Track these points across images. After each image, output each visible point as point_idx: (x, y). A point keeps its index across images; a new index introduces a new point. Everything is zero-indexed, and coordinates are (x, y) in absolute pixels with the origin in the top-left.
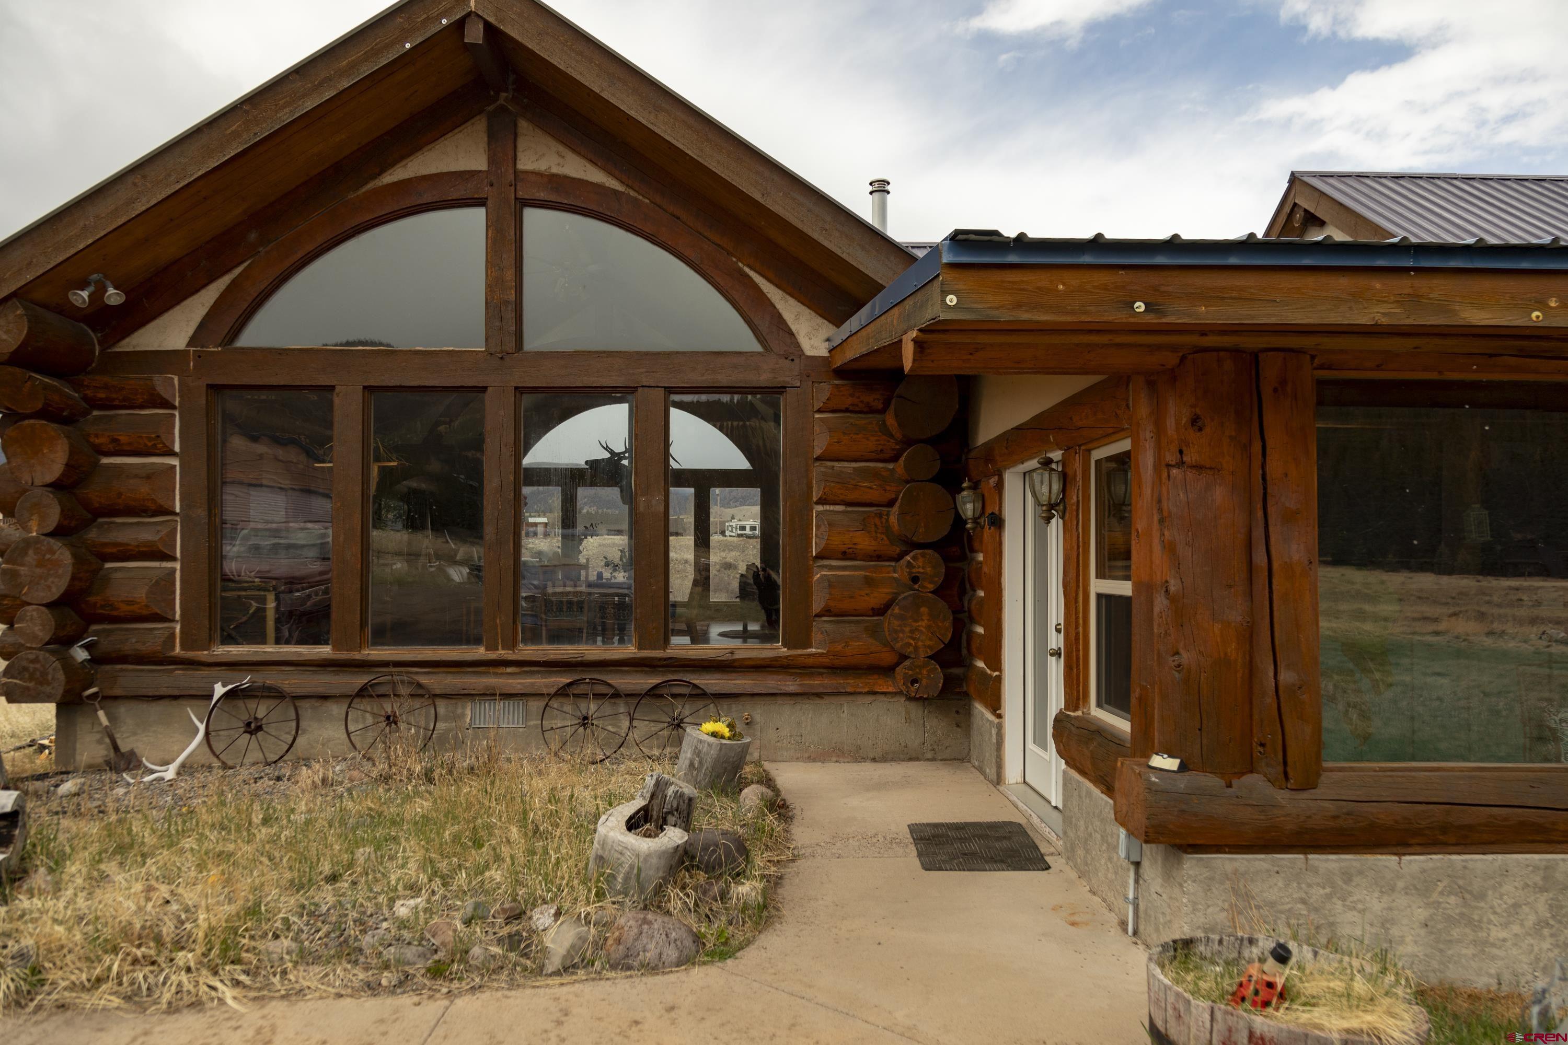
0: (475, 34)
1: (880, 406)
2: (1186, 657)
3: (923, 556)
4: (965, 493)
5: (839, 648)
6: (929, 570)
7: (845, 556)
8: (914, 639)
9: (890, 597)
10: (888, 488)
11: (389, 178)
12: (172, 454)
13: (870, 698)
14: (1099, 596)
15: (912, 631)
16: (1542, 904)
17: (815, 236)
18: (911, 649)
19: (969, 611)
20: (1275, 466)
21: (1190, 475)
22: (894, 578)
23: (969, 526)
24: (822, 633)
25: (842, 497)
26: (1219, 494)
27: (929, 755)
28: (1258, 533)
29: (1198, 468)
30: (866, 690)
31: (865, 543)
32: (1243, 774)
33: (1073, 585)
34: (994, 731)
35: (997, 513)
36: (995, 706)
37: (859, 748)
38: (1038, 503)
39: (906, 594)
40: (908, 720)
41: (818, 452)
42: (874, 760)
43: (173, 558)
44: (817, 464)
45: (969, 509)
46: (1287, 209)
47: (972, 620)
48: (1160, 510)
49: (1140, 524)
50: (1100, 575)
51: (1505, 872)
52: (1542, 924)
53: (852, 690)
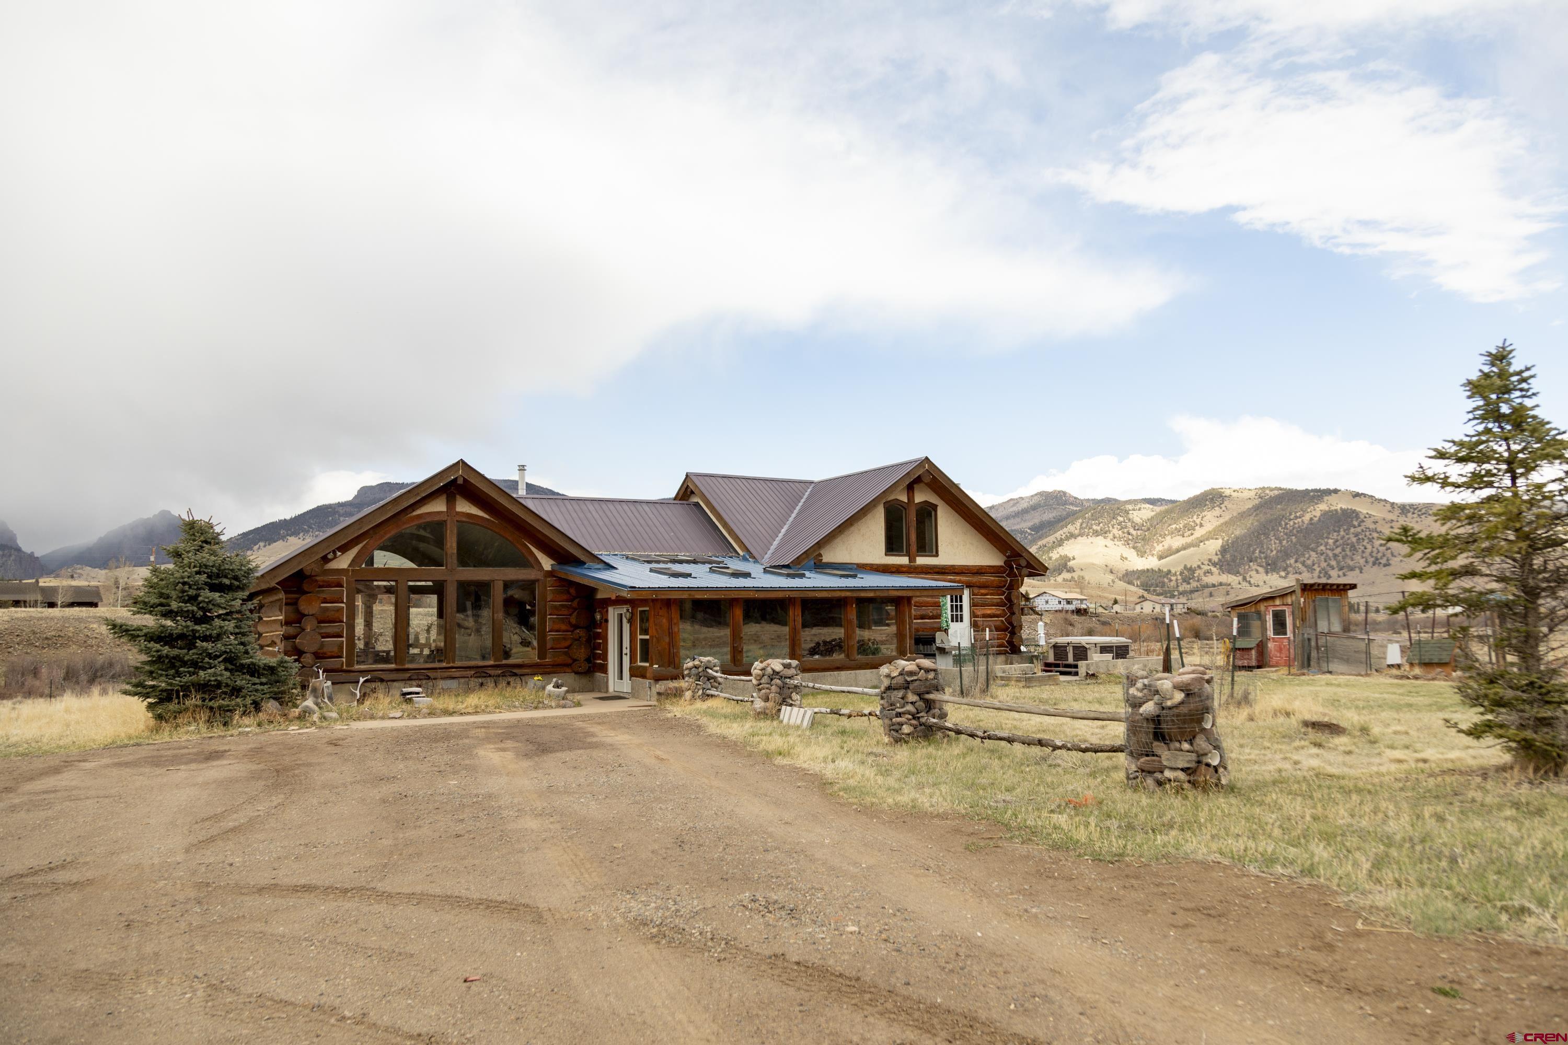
1: (569, 586)
2: (660, 648)
3: (582, 630)
4: (597, 613)
5: (556, 659)
6: (584, 635)
7: (557, 631)
8: (580, 655)
9: (571, 643)
10: (570, 610)
11: (415, 513)
12: (342, 602)
13: (564, 674)
14: (640, 639)
15: (578, 653)
18: (578, 658)
20: (672, 616)
21: (659, 617)
22: (572, 637)
23: (597, 622)
24: (550, 655)
25: (555, 614)
26: (664, 620)
27: (581, 690)
28: (670, 624)
30: (562, 671)
31: (563, 627)
32: (668, 667)
33: (632, 636)
35: (606, 617)
39: (576, 642)
40: (575, 680)
43: (342, 637)
44: (548, 603)
45: (597, 617)
46: (685, 486)
48: (654, 623)
50: (640, 634)
53: (559, 672)
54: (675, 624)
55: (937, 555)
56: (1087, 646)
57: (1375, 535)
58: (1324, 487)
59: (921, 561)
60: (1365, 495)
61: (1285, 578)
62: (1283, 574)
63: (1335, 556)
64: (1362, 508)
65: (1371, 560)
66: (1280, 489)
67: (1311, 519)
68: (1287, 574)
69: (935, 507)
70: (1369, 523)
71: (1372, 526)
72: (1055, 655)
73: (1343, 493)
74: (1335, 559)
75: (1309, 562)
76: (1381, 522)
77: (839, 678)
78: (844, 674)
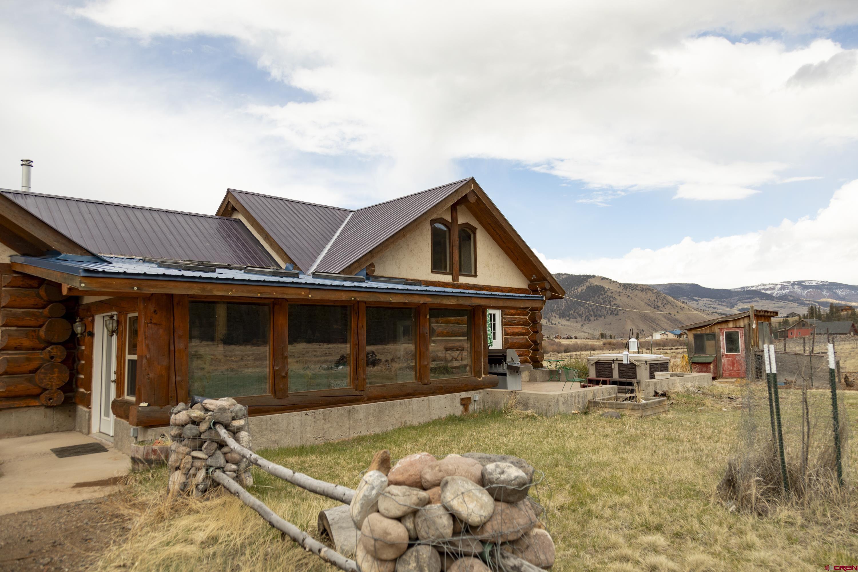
1: (37, 286)
2: (151, 375)
3: (56, 348)
4: (77, 323)
5: (12, 388)
6: (59, 353)
7: (16, 349)
8: (51, 382)
9: (38, 365)
10: (39, 320)
13: (27, 409)
14: (129, 360)
15: (50, 379)
17: (10, 218)
18: (49, 386)
19: (77, 369)
20: (177, 324)
21: (153, 326)
22: (41, 358)
23: (79, 336)
24: (3, 382)
25: (15, 324)
26: (161, 331)
27: (56, 430)
28: (172, 341)
29: (156, 324)
30: (25, 405)
31: (27, 343)
32: (165, 405)
33: (120, 357)
34: (87, 415)
35: (91, 330)
36: (88, 404)
37: (20, 431)
38: (108, 331)
39: (47, 364)
40: (45, 416)
41: (3, 304)
42: (28, 435)
44: (2, 309)
45: (79, 329)
46: (226, 203)
47: (78, 373)
48: (145, 335)
49: (140, 339)
50: (130, 353)
53: (18, 406)
54: (180, 337)
55: (475, 276)
56: (637, 363)
57: (612, 299)
58: (588, 274)
59: (463, 280)
60: (607, 279)
61: (569, 320)
62: (568, 318)
63: (593, 309)
64: (606, 286)
65: (609, 312)
66: (567, 274)
67: (582, 290)
68: (570, 319)
69: (474, 230)
70: (609, 293)
71: (610, 295)
72: (597, 371)
73: (597, 277)
74: (593, 311)
75: (580, 313)
76: (614, 293)
77: (410, 407)
78: (416, 402)
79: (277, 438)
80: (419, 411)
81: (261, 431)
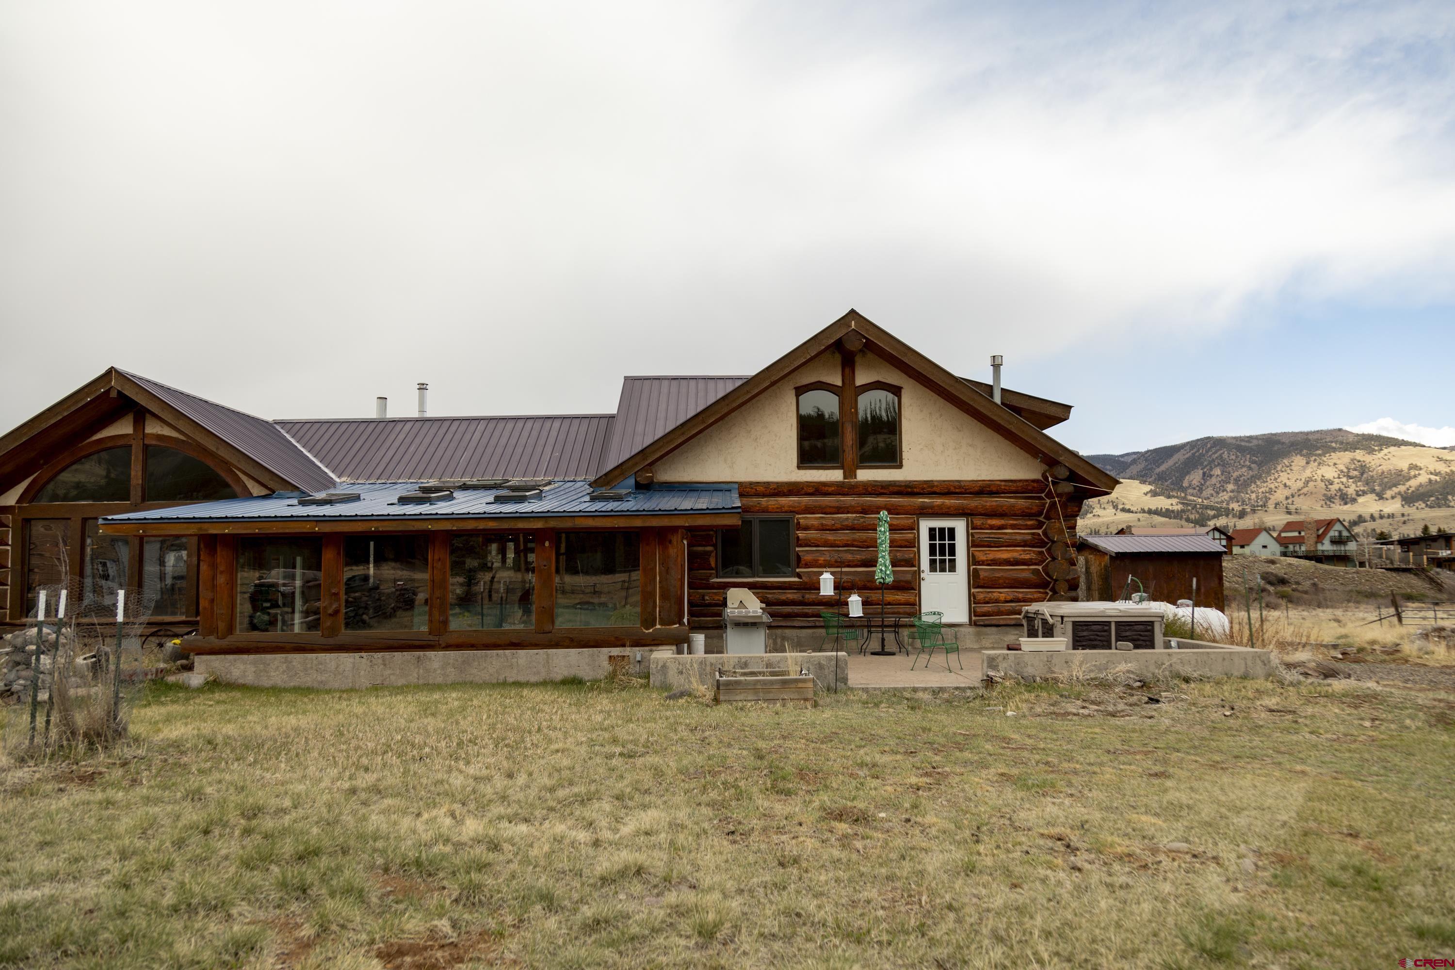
0: (113, 394)
12: (8, 545)
16: (284, 666)
43: (7, 585)
51: (275, 659)
52: (284, 671)
54: (222, 572)
55: (900, 466)
56: (1052, 620)
59: (866, 475)
69: (896, 391)
77: (515, 660)
78: (523, 654)
79: (323, 678)
80: (530, 668)
81: (306, 670)
